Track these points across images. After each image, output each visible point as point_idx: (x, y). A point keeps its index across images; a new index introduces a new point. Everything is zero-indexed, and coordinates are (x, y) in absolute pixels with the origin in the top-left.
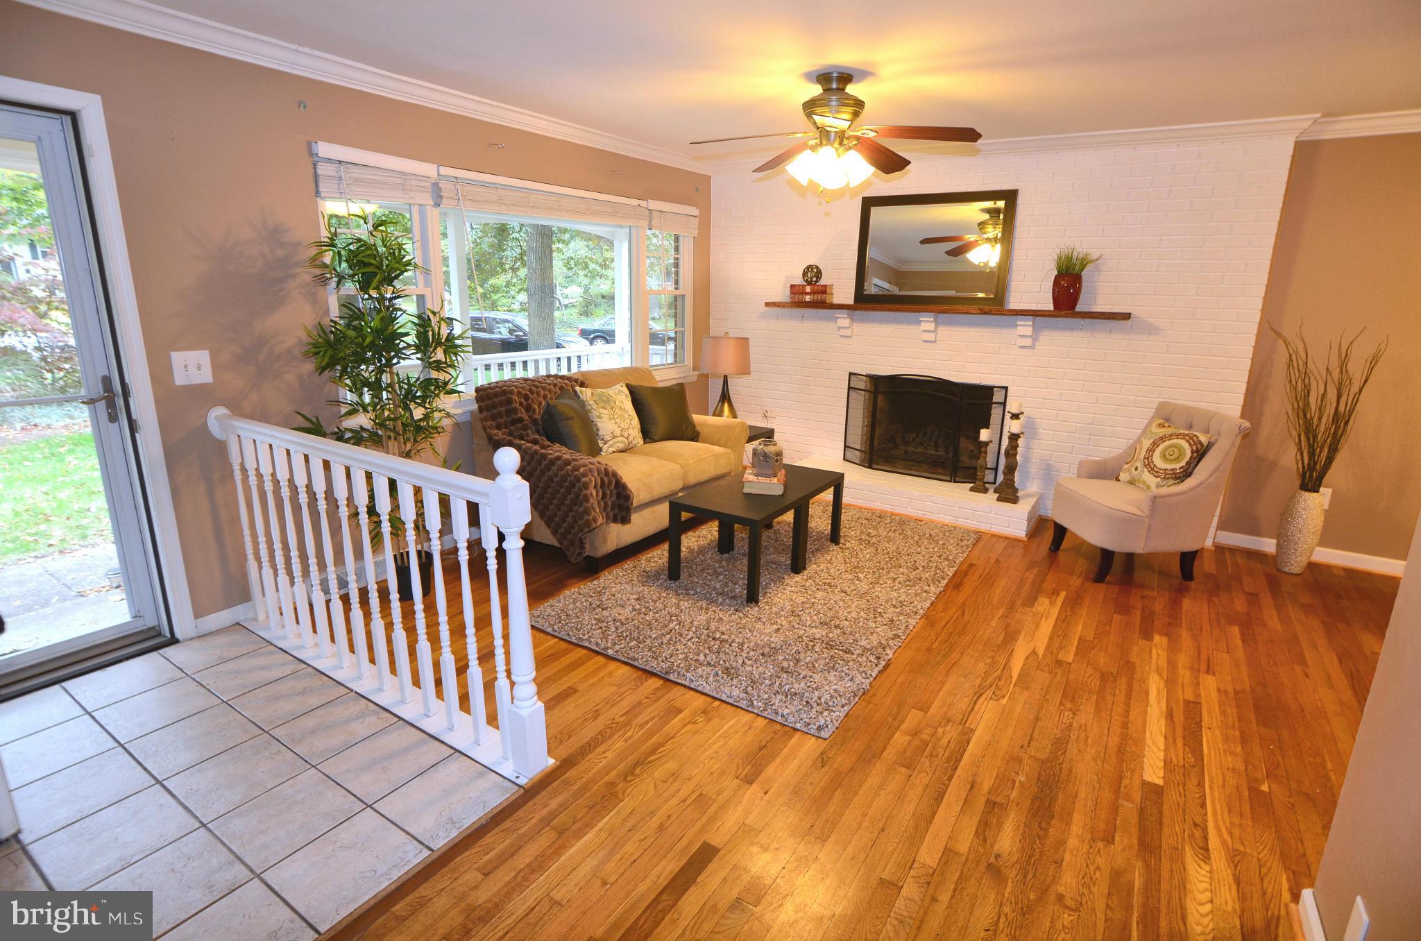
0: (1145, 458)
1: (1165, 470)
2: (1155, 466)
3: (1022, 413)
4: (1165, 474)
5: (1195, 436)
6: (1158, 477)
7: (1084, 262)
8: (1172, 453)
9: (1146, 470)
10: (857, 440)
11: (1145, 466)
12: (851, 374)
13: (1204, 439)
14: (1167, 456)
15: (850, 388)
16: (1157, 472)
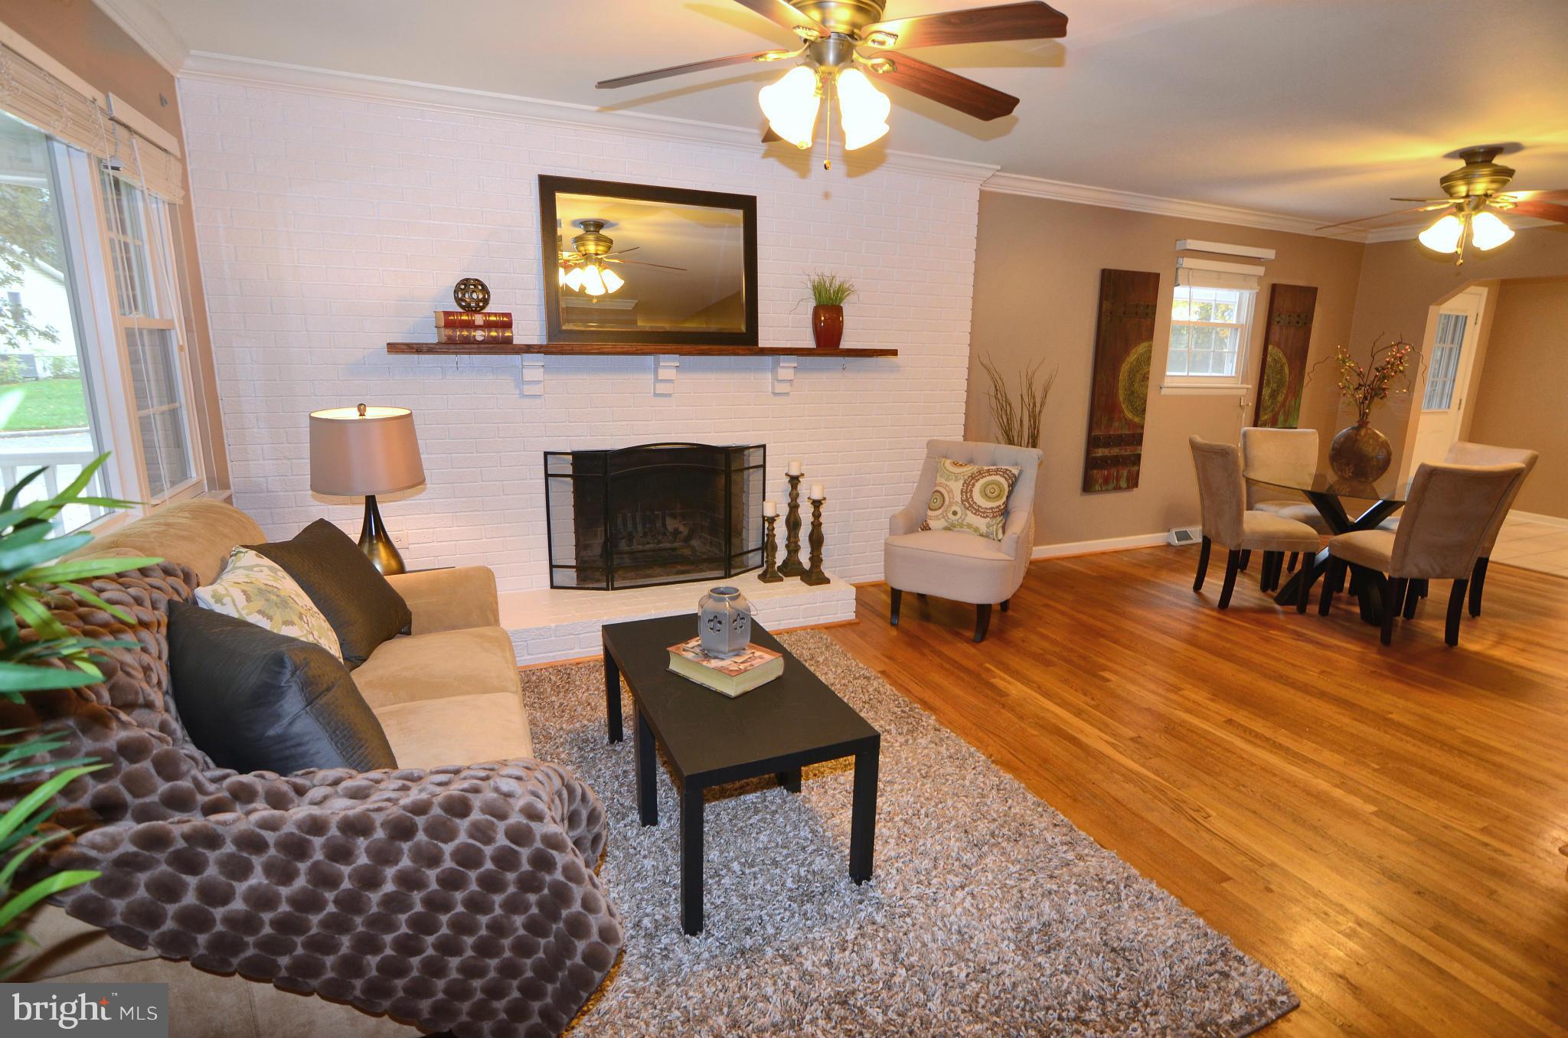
0: (962, 501)
1: (992, 508)
2: (979, 506)
3: (802, 475)
4: (993, 512)
5: (1007, 470)
6: (987, 516)
7: (841, 292)
8: (992, 491)
9: (968, 512)
10: (567, 553)
11: (968, 509)
12: (546, 454)
13: (1016, 472)
14: (989, 494)
15: (547, 476)
16: (984, 513)
